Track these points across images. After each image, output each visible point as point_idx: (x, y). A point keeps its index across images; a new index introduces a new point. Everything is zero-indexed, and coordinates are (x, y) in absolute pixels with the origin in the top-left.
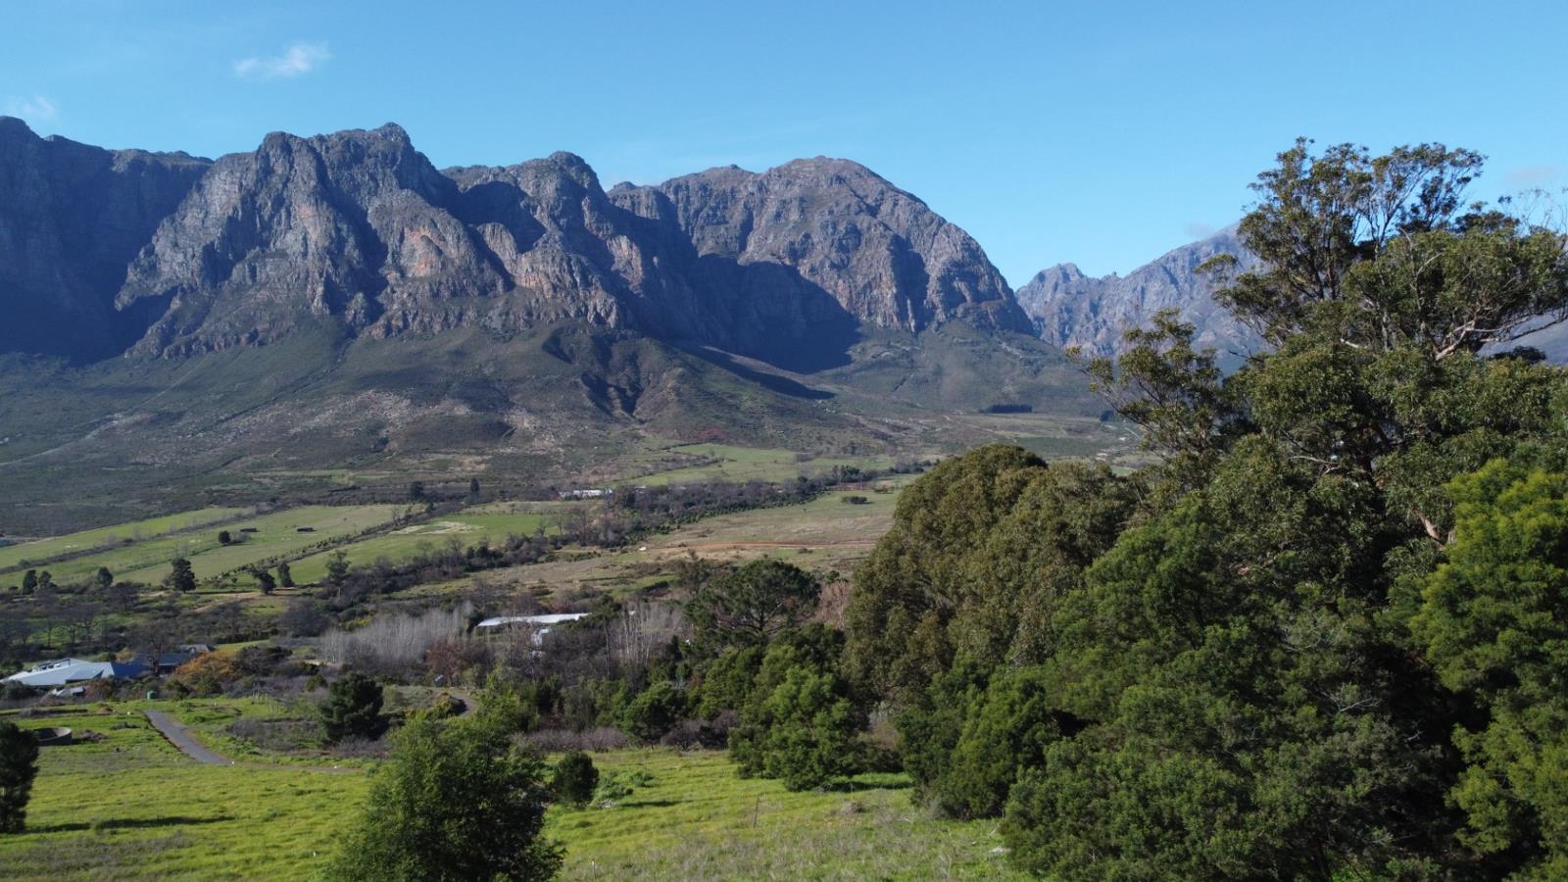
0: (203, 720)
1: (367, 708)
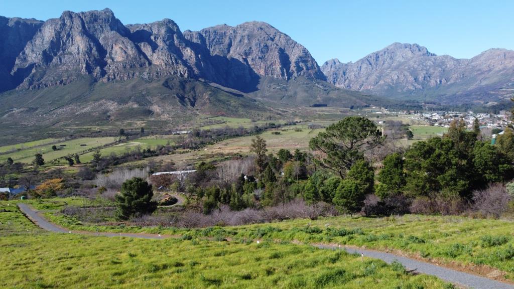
0: (48, 207)
1: (145, 197)
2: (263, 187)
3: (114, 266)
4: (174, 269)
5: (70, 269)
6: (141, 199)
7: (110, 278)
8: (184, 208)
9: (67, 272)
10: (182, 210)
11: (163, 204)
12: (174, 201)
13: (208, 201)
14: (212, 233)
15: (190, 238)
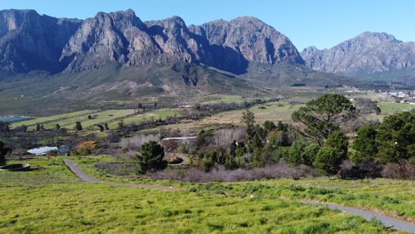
0: (85, 162)
1: (158, 156)
2: (252, 151)
3: (137, 210)
4: (184, 215)
5: (103, 211)
6: (155, 158)
7: (134, 220)
8: (188, 167)
9: (101, 213)
10: (187, 168)
11: (172, 163)
12: (180, 160)
13: (207, 161)
14: (212, 187)
15: (195, 191)
